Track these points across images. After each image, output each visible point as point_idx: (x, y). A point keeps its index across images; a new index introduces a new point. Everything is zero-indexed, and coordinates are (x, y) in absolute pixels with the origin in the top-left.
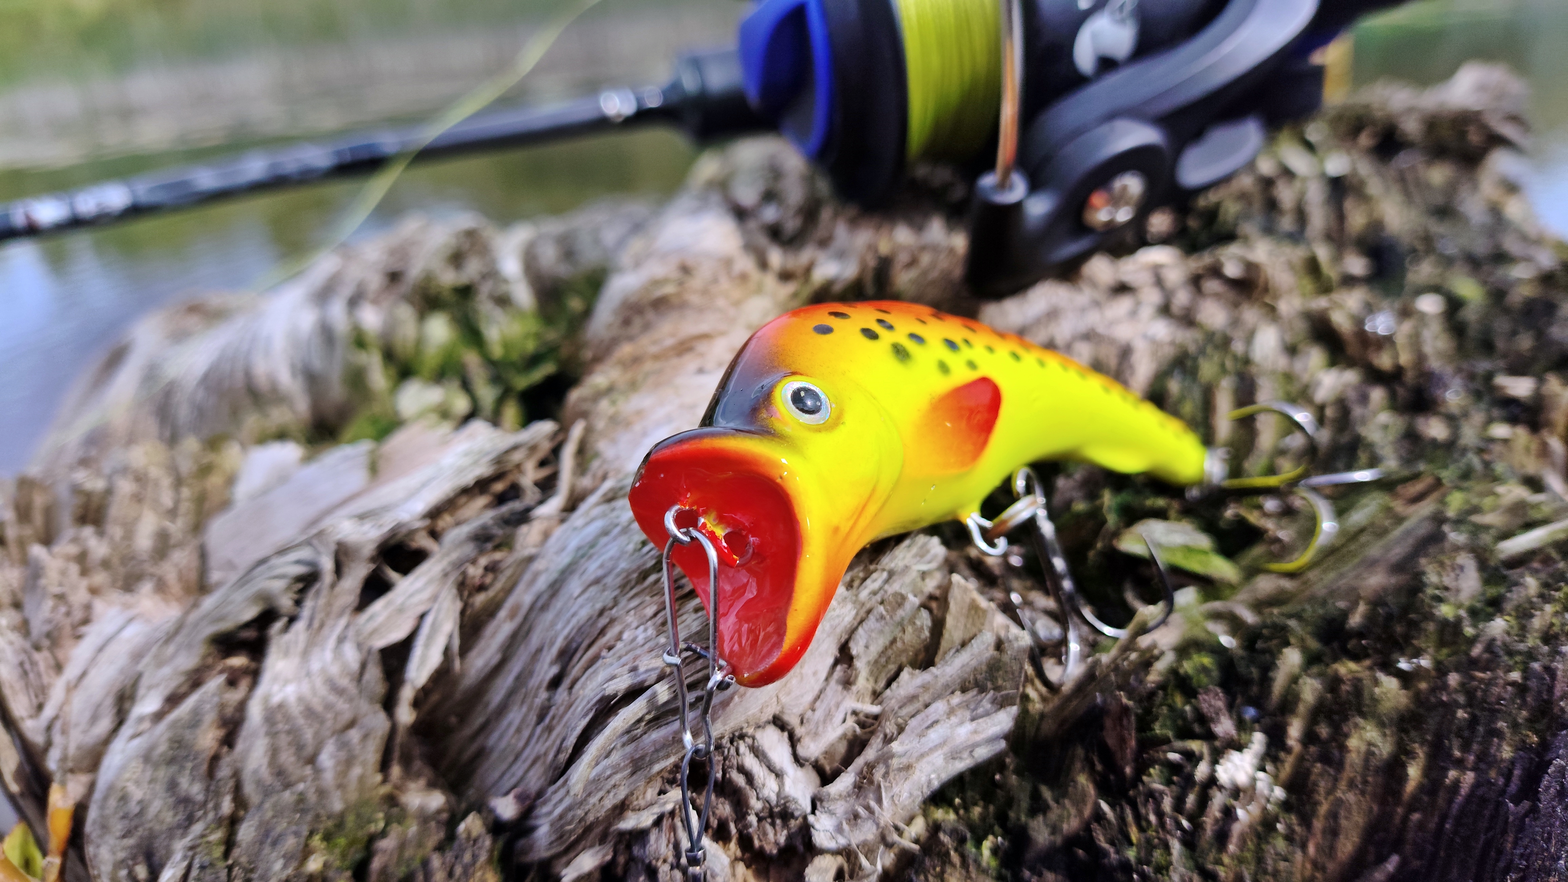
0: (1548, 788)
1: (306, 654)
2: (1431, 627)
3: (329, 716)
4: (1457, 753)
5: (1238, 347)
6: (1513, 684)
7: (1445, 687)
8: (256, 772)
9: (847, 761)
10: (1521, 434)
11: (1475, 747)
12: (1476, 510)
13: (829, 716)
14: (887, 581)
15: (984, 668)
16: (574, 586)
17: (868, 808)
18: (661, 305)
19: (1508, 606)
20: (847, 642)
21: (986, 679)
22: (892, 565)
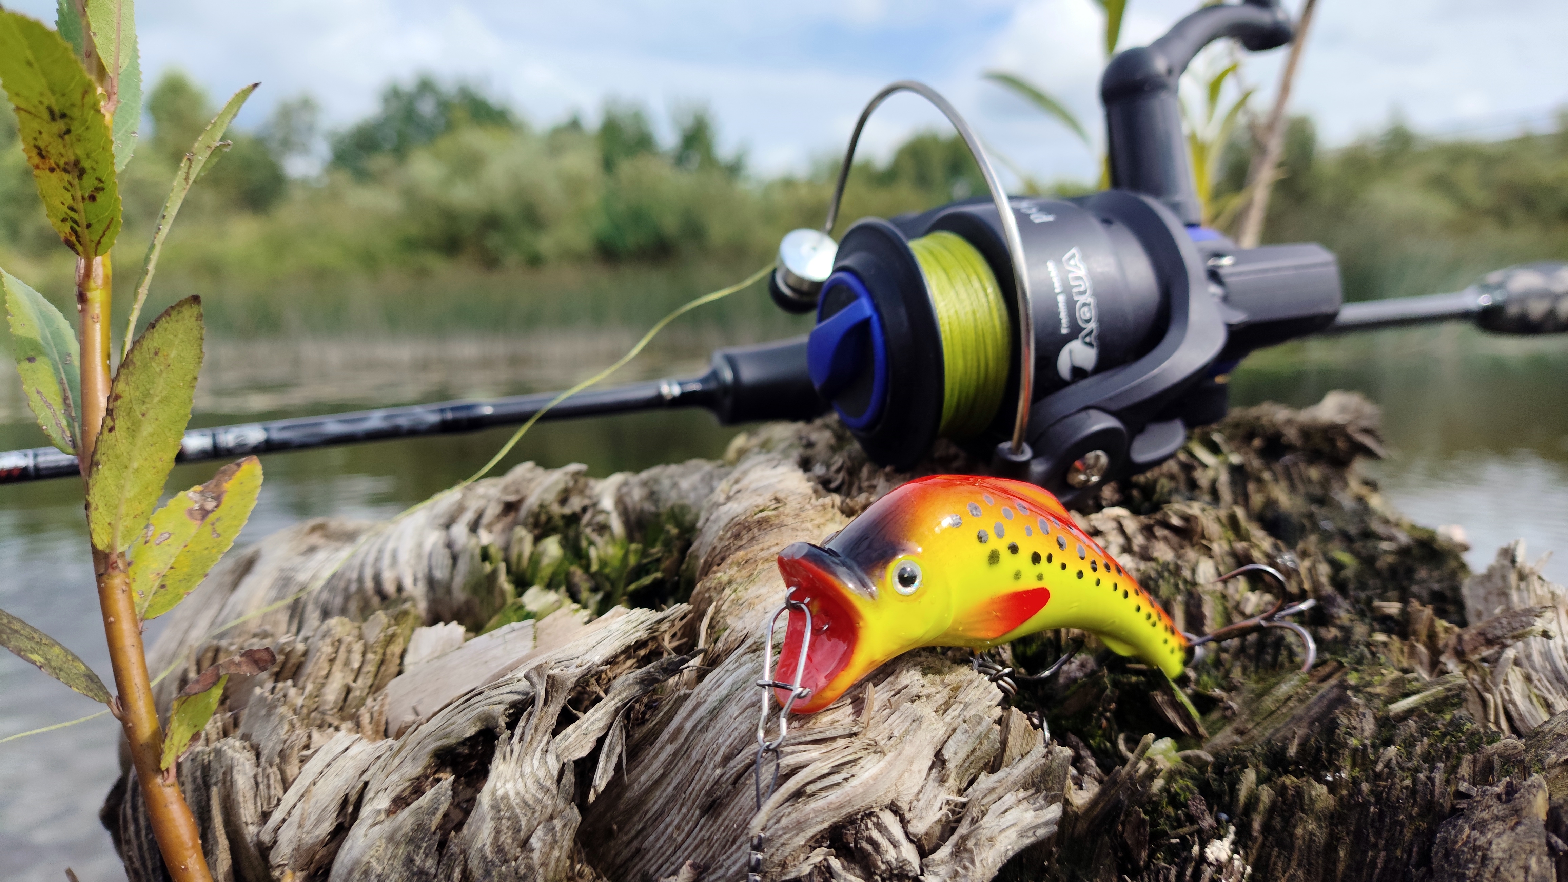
0: (1437, 853)
1: (520, 761)
2: (1347, 752)
3: (538, 808)
4: (1372, 839)
5: (1186, 573)
6: (1407, 788)
7: (1360, 792)
8: (481, 850)
9: (943, 839)
10: (1396, 642)
11: (1385, 835)
12: (1369, 684)
13: (930, 804)
14: (963, 710)
15: (1039, 773)
16: (733, 709)
17: (965, 868)
18: (763, 524)
19: (1398, 740)
20: (940, 750)
21: (1040, 782)
22: (967, 700)
